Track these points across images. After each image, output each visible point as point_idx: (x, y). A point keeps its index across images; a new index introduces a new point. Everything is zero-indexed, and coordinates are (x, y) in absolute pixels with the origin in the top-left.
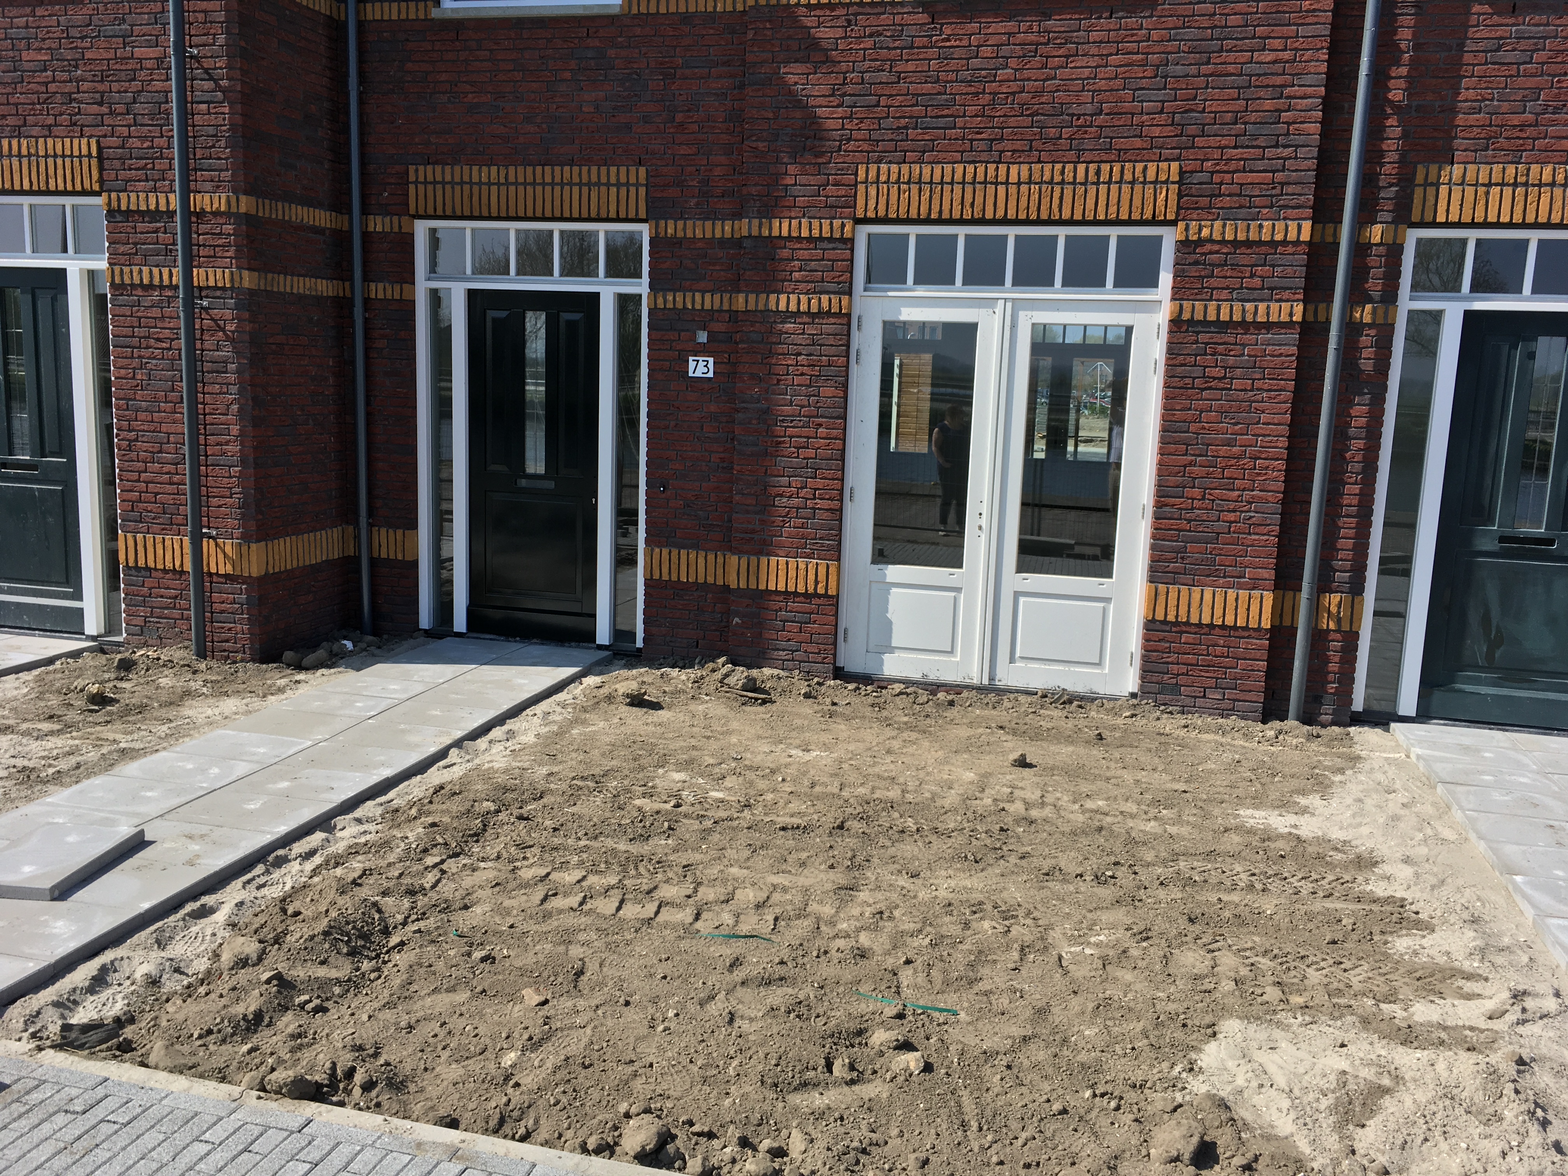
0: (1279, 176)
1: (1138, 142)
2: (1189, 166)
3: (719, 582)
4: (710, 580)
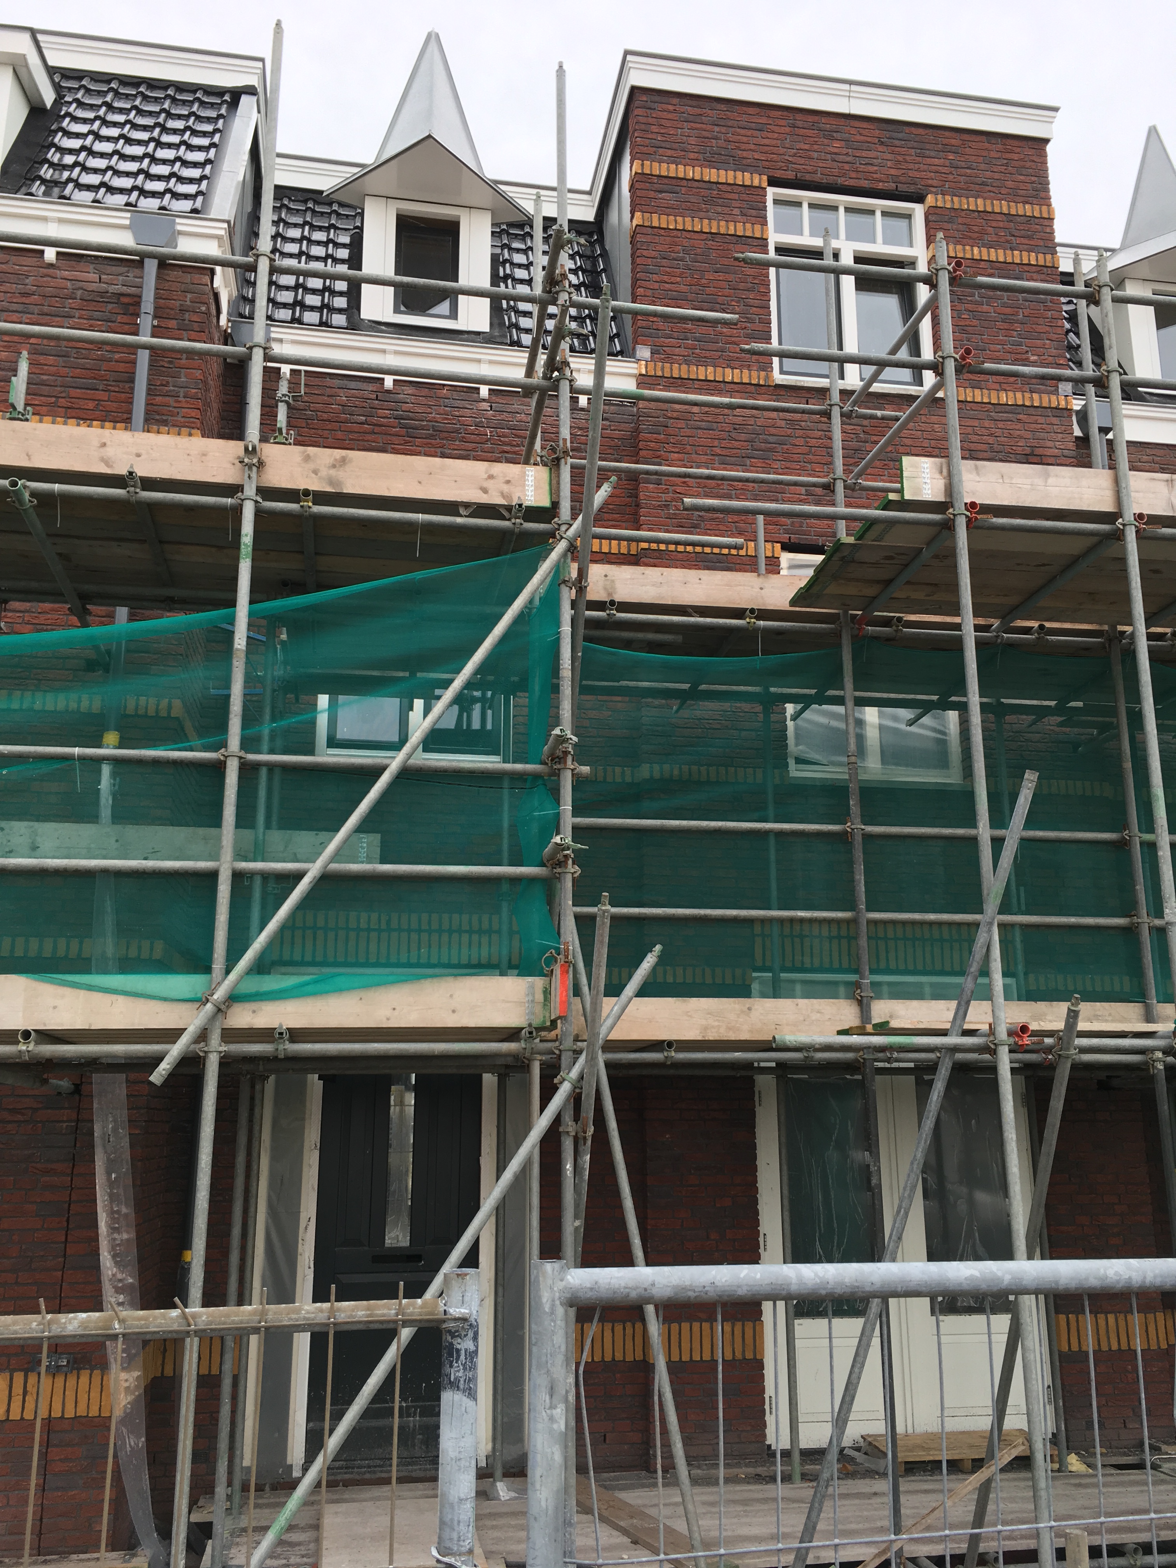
3: (629, 1358)
4: (619, 1356)
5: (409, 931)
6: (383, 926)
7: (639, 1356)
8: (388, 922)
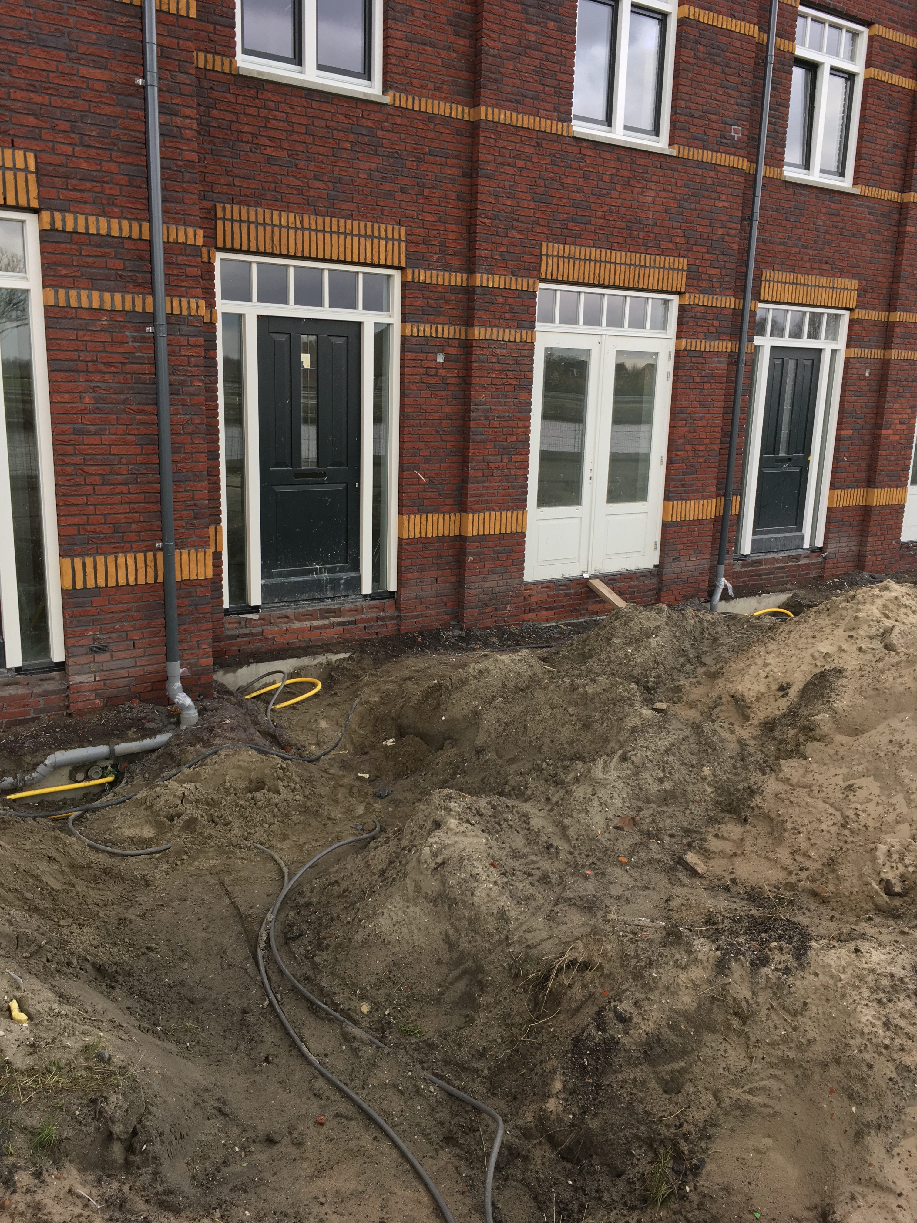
0: (724, 271)
1: (671, 246)
2: (692, 262)
3: (452, 534)
4: (446, 533)
5: (317, 230)
6: (299, 226)
7: (457, 533)
8: (302, 222)
